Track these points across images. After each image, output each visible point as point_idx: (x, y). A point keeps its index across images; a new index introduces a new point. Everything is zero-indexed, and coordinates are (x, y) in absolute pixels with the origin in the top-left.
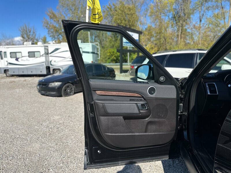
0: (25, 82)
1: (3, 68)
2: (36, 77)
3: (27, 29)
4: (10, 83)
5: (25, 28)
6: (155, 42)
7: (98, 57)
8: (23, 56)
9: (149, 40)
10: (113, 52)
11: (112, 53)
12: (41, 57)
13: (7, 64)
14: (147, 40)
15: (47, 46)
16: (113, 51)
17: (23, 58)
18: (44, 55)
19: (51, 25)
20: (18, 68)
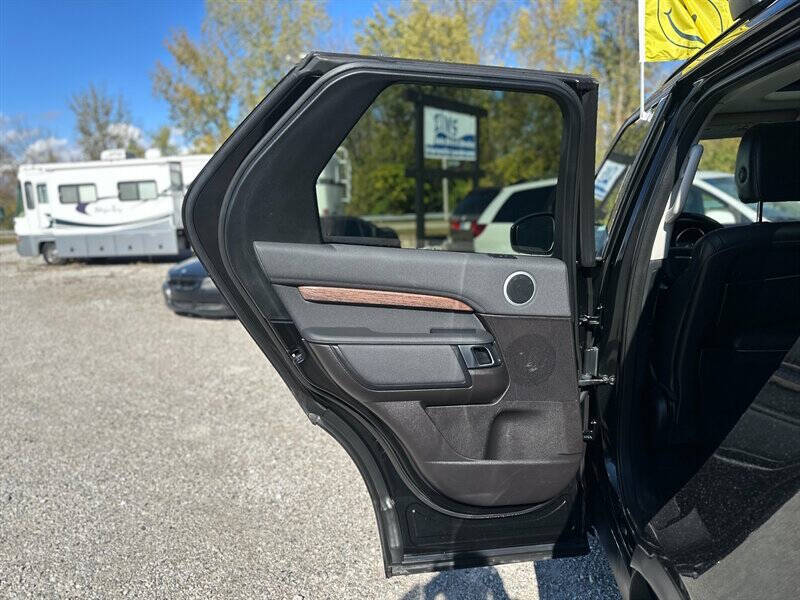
0: (112, 281)
1: (36, 237)
2: (146, 265)
3: (99, 104)
4: (65, 283)
5: (91, 101)
6: (535, 140)
7: (344, 195)
8: (100, 196)
9: (516, 131)
10: (395, 177)
11: (391, 181)
12: (160, 198)
13: (48, 224)
14: (508, 133)
15: (179, 163)
16: (394, 172)
17: (101, 204)
18: (169, 193)
19: (180, 86)
20: (87, 237)
